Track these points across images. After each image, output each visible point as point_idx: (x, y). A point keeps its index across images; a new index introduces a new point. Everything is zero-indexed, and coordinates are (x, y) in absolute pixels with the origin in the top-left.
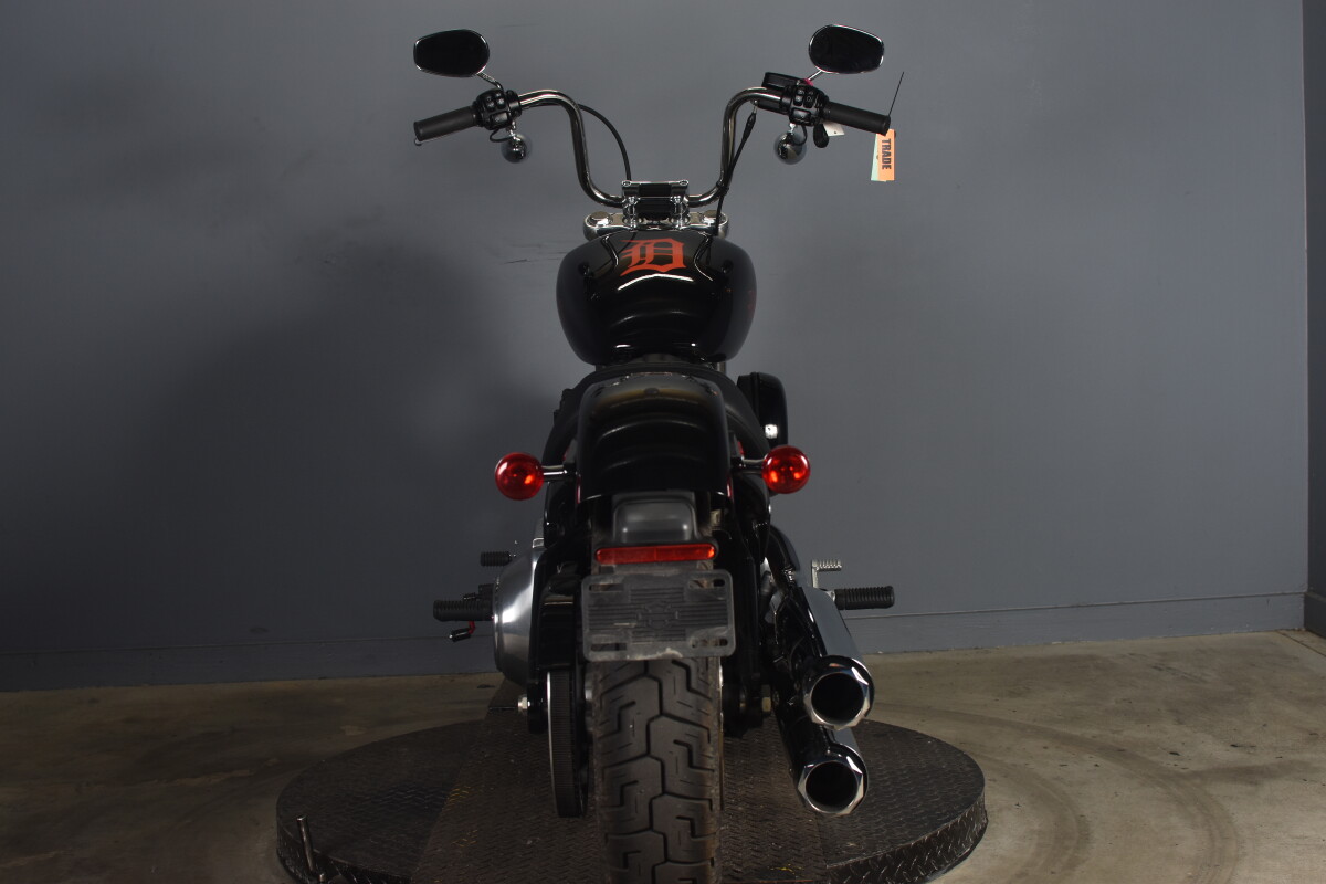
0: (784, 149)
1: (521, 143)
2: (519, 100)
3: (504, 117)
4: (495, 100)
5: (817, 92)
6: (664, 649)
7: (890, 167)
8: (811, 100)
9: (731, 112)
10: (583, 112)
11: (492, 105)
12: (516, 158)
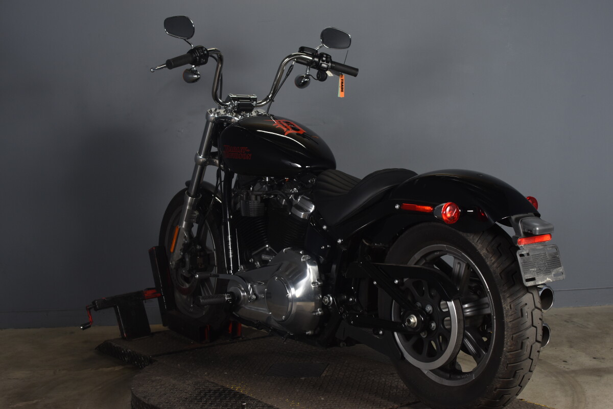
6: (546, 279)
7: (343, 91)
8: (329, 60)
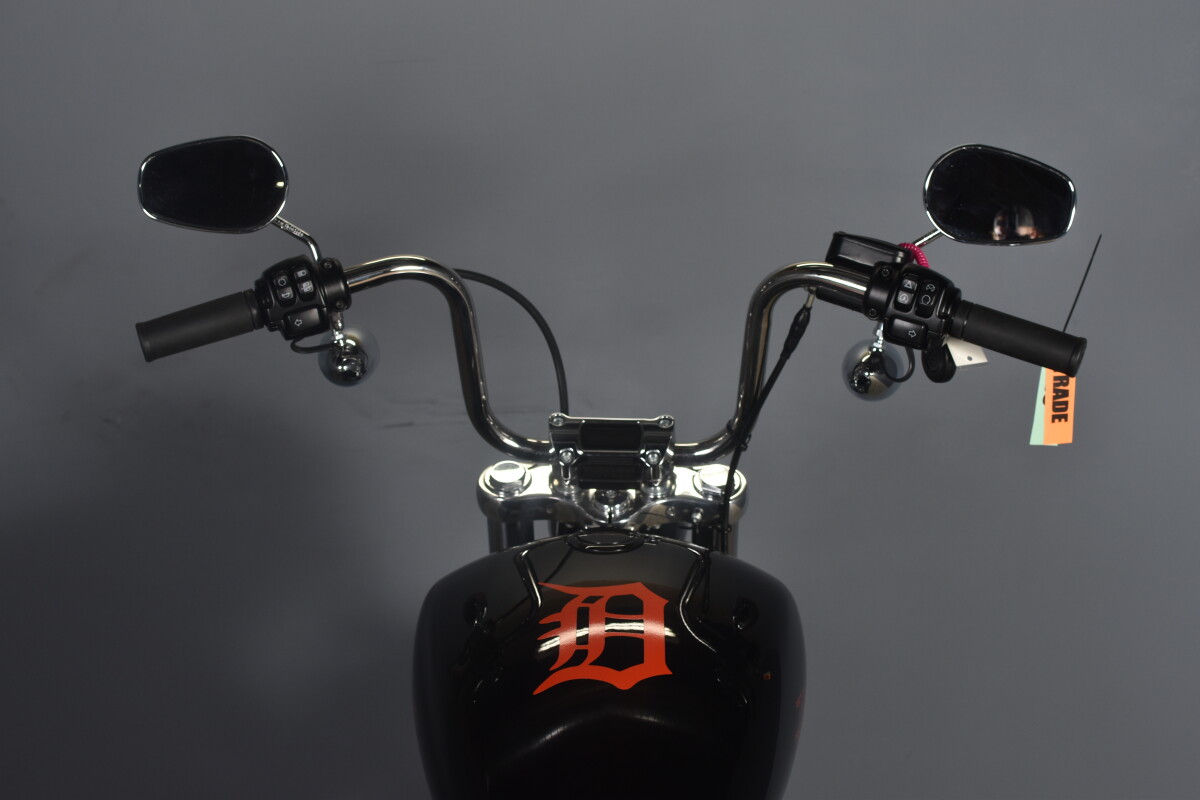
0: (863, 381)
1: (356, 350)
2: (344, 278)
3: (314, 314)
4: (295, 283)
5: (942, 283)
7: (1065, 417)
8: (931, 302)
9: (762, 303)
10: (469, 284)
11: (288, 293)
12: (348, 379)
